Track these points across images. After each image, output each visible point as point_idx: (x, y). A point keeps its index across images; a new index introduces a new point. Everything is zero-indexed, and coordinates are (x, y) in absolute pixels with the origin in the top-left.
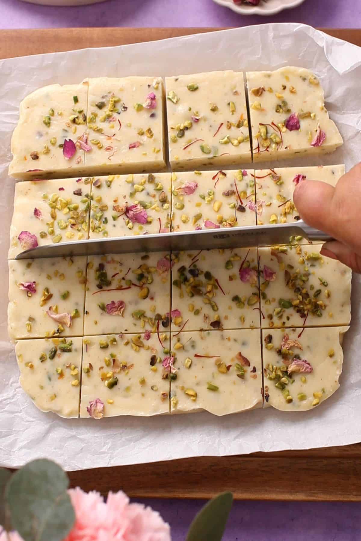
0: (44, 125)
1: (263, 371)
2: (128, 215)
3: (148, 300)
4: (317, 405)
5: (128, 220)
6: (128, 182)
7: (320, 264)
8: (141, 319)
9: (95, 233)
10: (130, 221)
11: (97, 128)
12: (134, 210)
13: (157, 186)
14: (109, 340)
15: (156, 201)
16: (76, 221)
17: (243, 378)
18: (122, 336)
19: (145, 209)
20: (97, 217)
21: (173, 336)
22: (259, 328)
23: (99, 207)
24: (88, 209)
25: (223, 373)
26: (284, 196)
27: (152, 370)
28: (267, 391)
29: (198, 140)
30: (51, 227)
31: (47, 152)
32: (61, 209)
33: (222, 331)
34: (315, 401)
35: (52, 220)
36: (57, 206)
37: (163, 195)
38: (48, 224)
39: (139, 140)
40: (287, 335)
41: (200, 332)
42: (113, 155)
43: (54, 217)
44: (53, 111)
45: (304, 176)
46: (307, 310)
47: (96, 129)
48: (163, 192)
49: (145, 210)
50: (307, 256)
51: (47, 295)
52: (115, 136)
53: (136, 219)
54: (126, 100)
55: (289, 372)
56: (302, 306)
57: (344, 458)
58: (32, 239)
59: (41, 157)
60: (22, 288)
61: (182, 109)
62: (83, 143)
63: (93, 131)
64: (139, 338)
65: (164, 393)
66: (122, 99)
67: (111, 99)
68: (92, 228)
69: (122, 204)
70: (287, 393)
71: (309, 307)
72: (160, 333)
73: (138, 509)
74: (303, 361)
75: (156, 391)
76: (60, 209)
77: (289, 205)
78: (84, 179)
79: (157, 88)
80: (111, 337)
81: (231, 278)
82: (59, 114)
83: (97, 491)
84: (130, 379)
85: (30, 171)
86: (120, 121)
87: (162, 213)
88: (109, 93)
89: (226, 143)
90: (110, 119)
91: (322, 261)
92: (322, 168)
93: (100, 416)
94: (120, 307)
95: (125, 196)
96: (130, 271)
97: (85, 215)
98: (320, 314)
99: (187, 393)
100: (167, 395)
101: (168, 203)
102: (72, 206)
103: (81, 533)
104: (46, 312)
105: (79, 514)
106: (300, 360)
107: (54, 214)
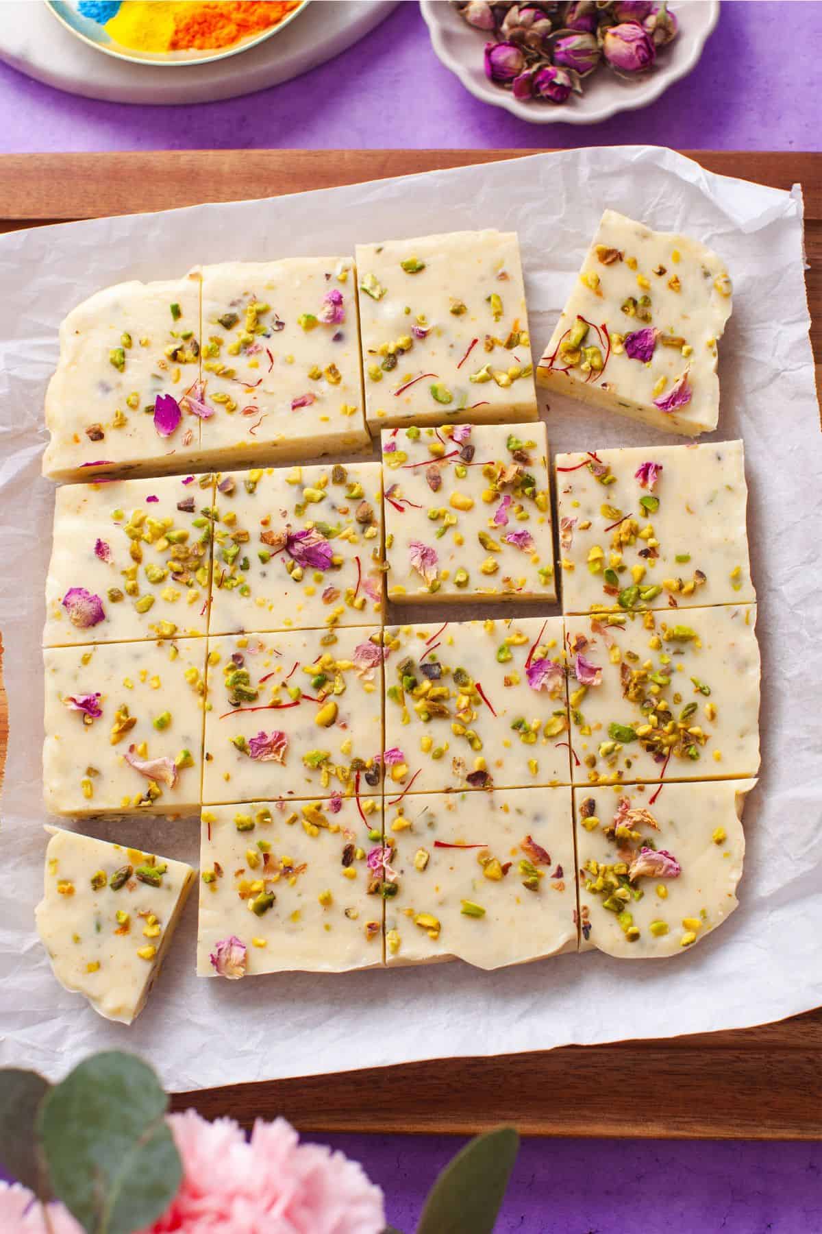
0: (113, 368)
1: (579, 874)
2: (292, 552)
3: (335, 728)
4: (691, 946)
5: (292, 561)
6: (292, 483)
7: (693, 649)
8: (321, 769)
9: (223, 590)
10: (297, 564)
11: (224, 368)
12: (304, 542)
13: (352, 491)
14: (256, 814)
15: (349, 522)
16: (183, 566)
17: (536, 890)
18: (282, 804)
19: (327, 538)
20: (227, 556)
21: (390, 803)
22: (568, 785)
23: (231, 536)
24: (209, 540)
25: (494, 879)
26: (618, 508)
27: (345, 875)
28: (586, 916)
29: (425, 376)
30: (131, 580)
31: (121, 423)
32: (152, 542)
33: (491, 791)
34: (688, 937)
35: (133, 564)
36: (143, 536)
37: (363, 509)
38: (124, 573)
39: (312, 391)
40: (627, 798)
41: (445, 795)
42: (259, 424)
43: (137, 558)
44: (130, 337)
45: (659, 465)
46: (667, 745)
47: (222, 372)
48: (364, 502)
49: (326, 540)
50: (667, 632)
51: (124, 721)
52: (261, 383)
53: (309, 559)
54: (280, 308)
55: (632, 877)
56: (657, 738)
57: (745, 1049)
58: (92, 604)
59: (110, 435)
60: (73, 706)
61: (391, 310)
62: (195, 401)
63: (215, 376)
64: (319, 808)
65: (373, 924)
66: (273, 305)
67: (249, 308)
68: (216, 579)
69: (279, 529)
70: (627, 921)
71: (672, 738)
72: (361, 799)
73: (317, 1156)
74: (661, 853)
75: (355, 918)
76: (150, 540)
77: (628, 526)
78: (198, 477)
79: (344, 281)
80: (260, 807)
81: (508, 683)
82: (143, 342)
83: (232, 1117)
84: (299, 895)
85: (87, 465)
86: (271, 352)
87: (363, 546)
88: (246, 294)
89: (484, 380)
90: (250, 349)
91: (698, 644)
92: (696, 447)
93: (238, 973)
94: (279, 743)
95: (286, 512)
96: (297, 668)
97: (201, 553)
98: (694, 754)
99: (419, 922)
100: (376, 928)
101: (374, 527)
102: (174, 534)
103: (197, 1206)
104: (123, 758)
105: (191, 1166)
106: (655, 850)
107: (137, 552)
